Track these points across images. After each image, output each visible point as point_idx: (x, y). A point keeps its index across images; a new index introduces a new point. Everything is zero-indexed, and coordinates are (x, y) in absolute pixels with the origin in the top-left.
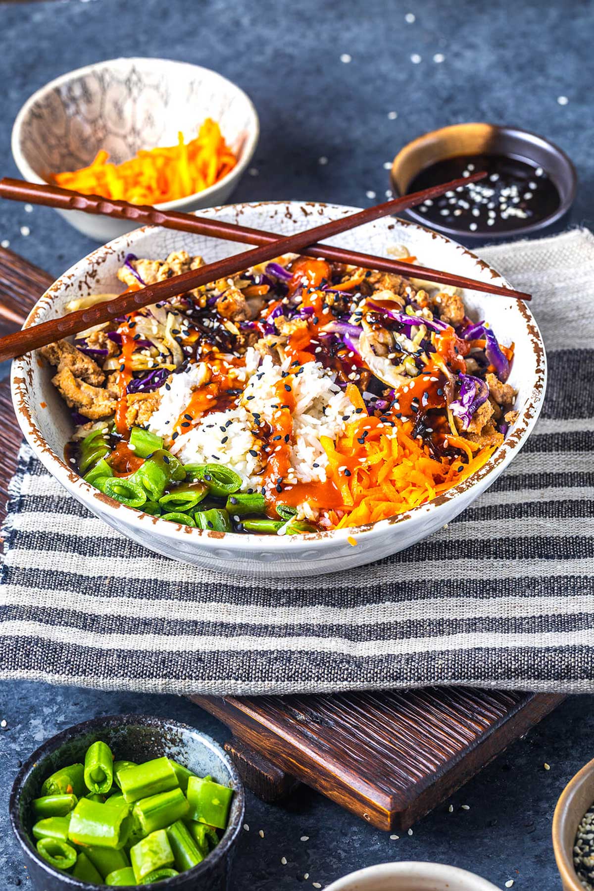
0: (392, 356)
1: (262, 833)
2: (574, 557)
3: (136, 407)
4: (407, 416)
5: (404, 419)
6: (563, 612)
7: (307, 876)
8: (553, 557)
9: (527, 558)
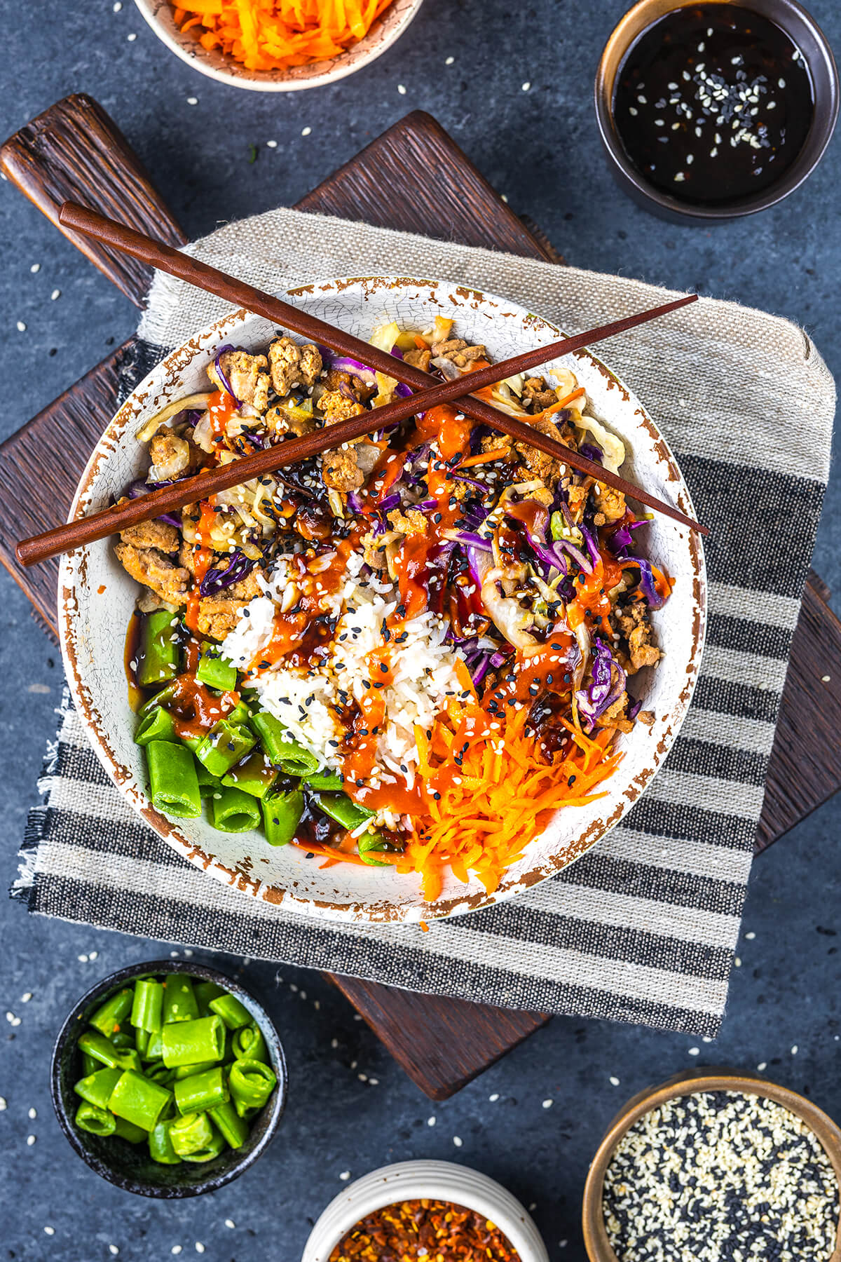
0: (521, 595)
1: (317, 1005)
2: (683, 836)
3: (209, 620)
4: (522, 702)
5: (518, 706)
6: (653, 929)
7: (354, 1065)
8: (660, 833)
9: (632, 828)
